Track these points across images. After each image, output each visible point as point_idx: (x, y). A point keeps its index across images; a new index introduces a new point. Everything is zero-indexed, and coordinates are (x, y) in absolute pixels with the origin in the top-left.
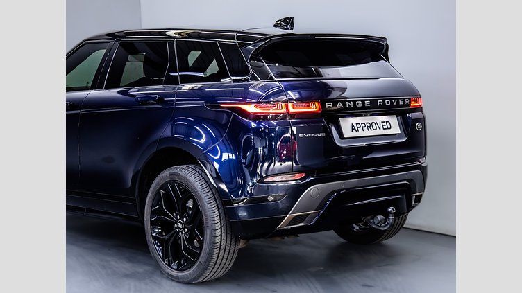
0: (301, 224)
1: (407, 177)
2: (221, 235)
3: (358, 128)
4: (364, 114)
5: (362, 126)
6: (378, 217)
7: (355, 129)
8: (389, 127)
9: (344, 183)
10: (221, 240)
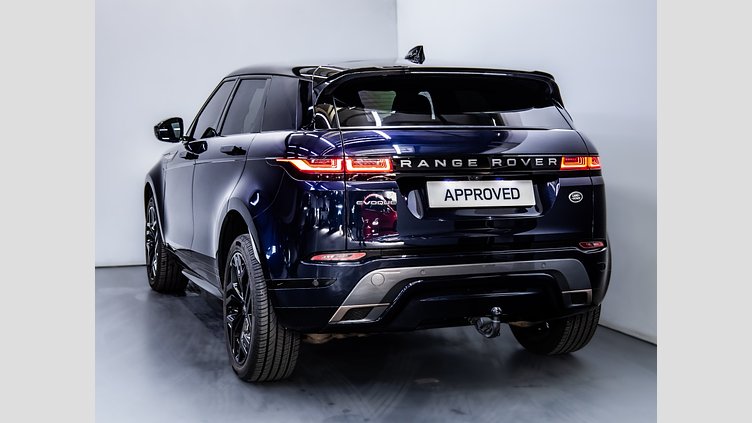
0: (364, 320)
1: (545, 268)
2: (269, 324)
3: (457, 195)
4: (469, 177)
5: (466, 193)
6: (482, 319)
7: (451, 196)
8: (516, 195)
9: (423, 270)
10: (269, 331)
